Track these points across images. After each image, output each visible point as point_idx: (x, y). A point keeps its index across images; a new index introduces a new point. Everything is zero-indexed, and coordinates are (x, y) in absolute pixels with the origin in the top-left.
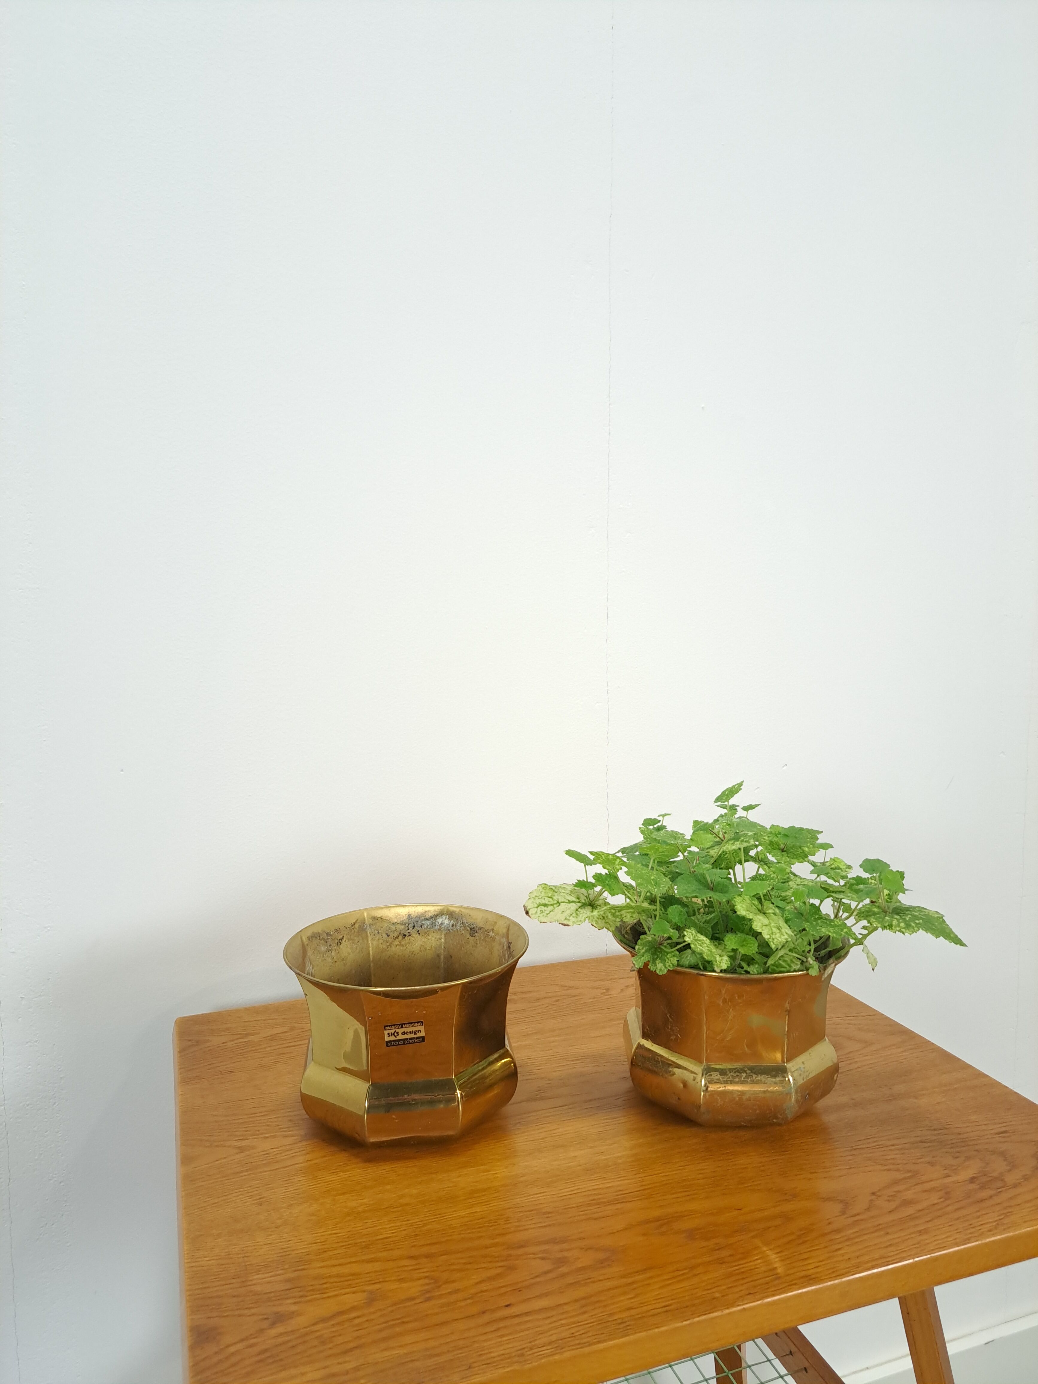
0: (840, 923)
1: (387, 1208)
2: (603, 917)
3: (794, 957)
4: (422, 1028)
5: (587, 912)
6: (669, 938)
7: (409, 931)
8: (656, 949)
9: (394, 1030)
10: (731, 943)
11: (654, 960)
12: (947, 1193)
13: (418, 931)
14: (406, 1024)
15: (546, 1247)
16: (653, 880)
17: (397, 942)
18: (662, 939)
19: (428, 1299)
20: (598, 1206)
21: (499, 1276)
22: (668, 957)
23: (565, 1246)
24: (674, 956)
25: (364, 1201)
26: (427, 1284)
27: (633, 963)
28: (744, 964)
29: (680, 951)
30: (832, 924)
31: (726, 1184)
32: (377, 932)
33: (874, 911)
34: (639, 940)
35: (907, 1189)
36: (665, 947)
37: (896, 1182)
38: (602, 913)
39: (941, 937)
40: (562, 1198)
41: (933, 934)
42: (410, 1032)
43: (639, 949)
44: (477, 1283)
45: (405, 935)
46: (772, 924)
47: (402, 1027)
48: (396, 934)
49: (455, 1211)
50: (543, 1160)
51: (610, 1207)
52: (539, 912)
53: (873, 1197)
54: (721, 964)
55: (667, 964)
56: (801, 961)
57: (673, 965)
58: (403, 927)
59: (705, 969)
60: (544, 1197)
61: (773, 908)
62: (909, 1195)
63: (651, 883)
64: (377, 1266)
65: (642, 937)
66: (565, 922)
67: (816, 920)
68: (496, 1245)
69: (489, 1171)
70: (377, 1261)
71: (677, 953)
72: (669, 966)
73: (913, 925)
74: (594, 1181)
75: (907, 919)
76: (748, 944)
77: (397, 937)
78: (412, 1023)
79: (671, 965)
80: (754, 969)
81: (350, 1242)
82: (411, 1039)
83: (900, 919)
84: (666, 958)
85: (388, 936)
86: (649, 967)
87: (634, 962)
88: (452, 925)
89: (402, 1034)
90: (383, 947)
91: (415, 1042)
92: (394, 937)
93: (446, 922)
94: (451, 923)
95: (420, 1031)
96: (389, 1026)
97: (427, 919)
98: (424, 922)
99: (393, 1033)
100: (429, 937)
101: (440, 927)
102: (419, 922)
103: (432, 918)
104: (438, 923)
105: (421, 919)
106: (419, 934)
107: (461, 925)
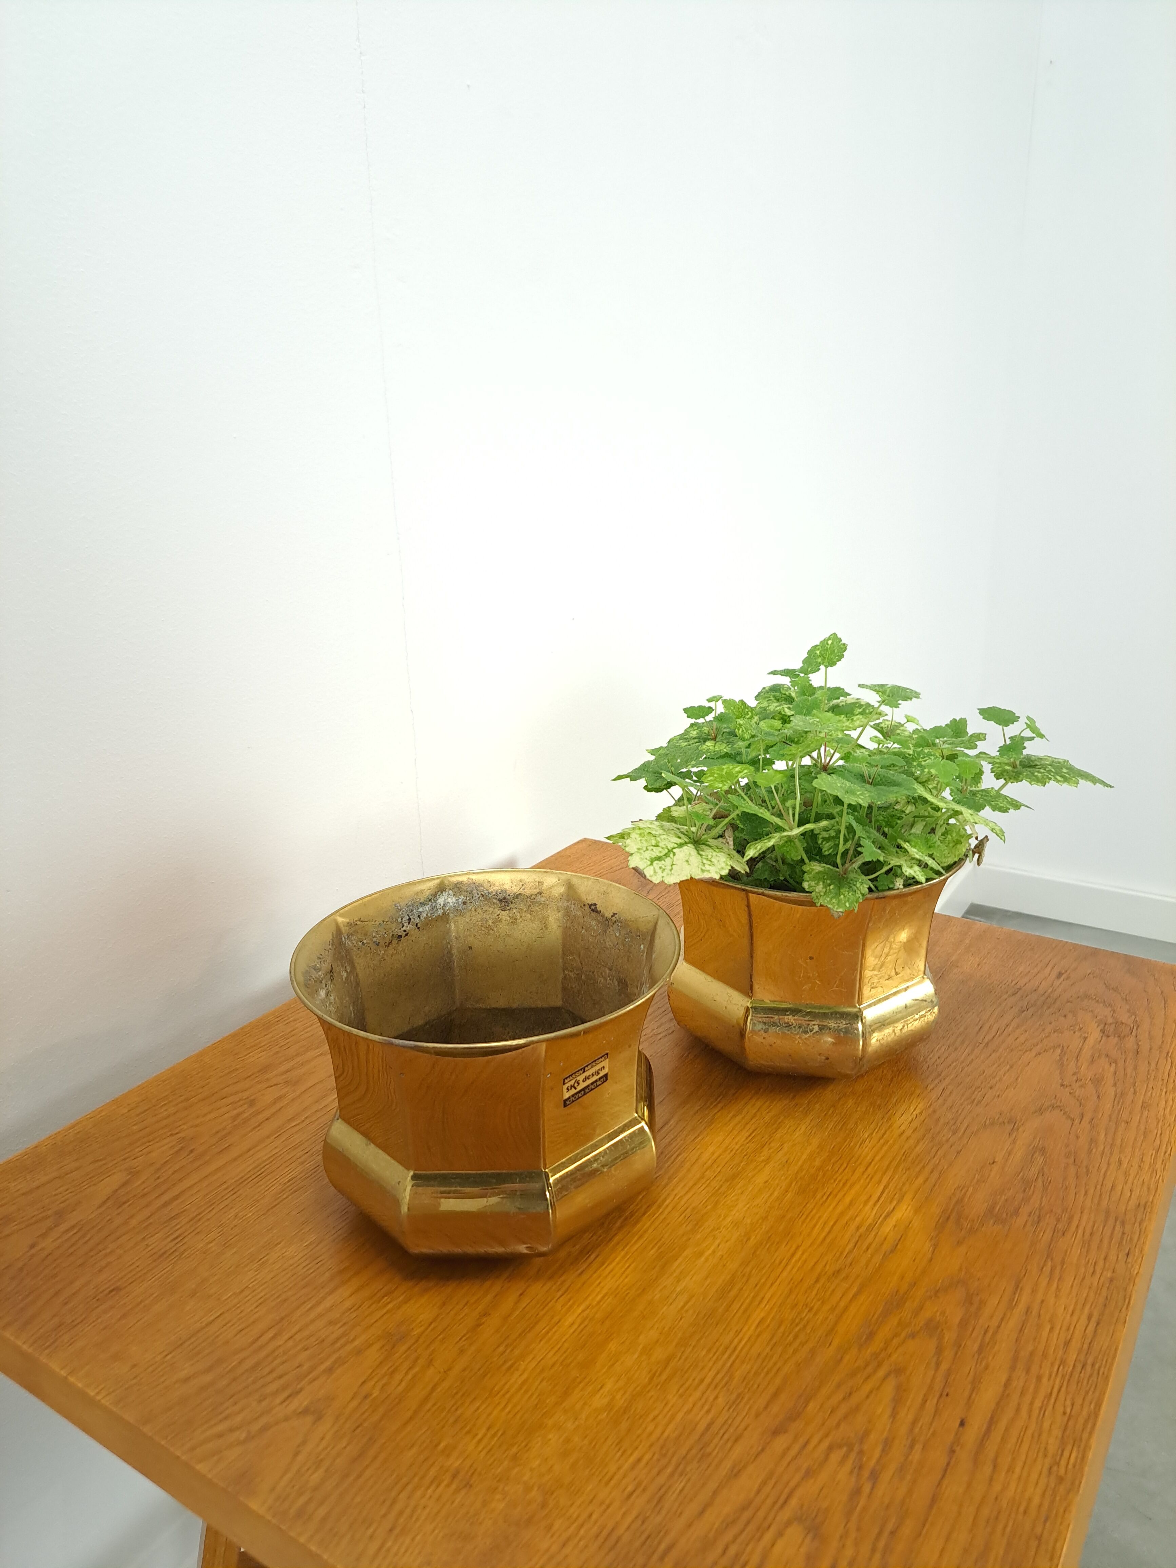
4: (606, 1063)
7: (404, 928)
9: (573, 1081)
13: (417, 925)
14: (589, 1064)
17: (391, 950)
32: (360, 944)
42: (592, 1074)
45: (400, 937)
47: (584, 1072)
48: (388, 938)
58: (394, 925)
77: (390, 943)
78: (595, 1061)
82: (592, 1084)
85: (378, 944)
88: (464, 903)
89: (583, 1081)
90: (375, 962)
91: (597, 1086)
92: (387, 944)
93: (452, 900)
94: (460, 900)
95: (604, 1067)
96: (569, 1077)
97: (423, 904)
98: (421, 910)
99: (573, 1085)
100: (433, 930)
101: (443, 909)
102: (414, 911)
103: (430, 900)
104: (440, 904)
105: (415, 905)
106: (419, 928)
107: (480, 898)
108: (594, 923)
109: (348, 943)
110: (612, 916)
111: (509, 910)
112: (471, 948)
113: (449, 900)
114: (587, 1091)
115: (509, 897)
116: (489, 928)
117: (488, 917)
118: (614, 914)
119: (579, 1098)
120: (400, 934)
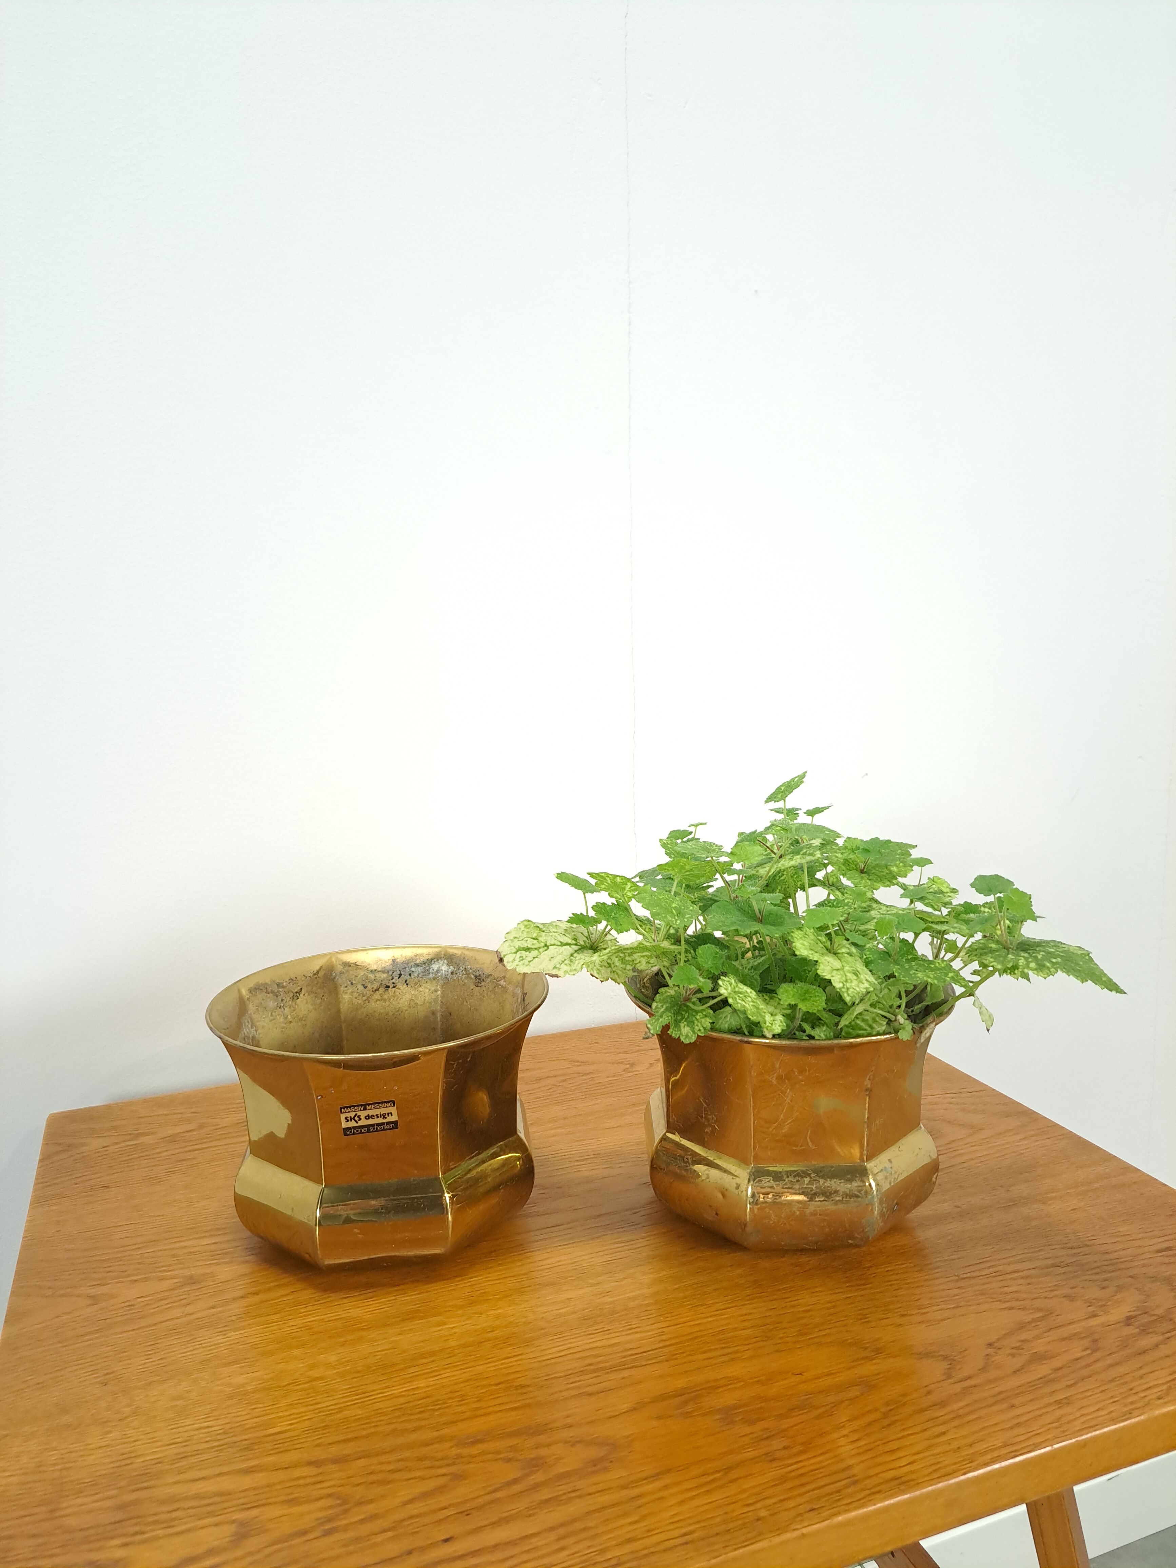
0: (943, 965)
1: (289, 1384)
2: (608, 963)
3: (877, 1014)
4: (393, 1110)
5: (587, 957)
6: (699, 991)
7: (393, 981)
8: (680, 1006)
9: (354, 1113)
10: (787, 996)
11: (677, 1023)
12: (1095, 1341)
13: (406, 981)
14: (371, 1104)
15: (515, 1441)
16: (675, 908)
17: (376, 996)
18: (688, 993)
19: (328, 1533)
20: (595, 1375)
21: (440, 1490)
22: (698, 1017)
23: (542, 1438)
24: (706, 1016)
25: (257, 1374)
26: (331, 1507)
27: (648, 1028)
28: (806, 1026)
29: (715, 1008)
30: (932, 966)
31: (781, 1335)
32: (349, 983)
33: (991, 947)
34: (658, 995)
35: (1038, 1337)
36: (694, 1003)
37: (1022, 1327)
38: (605, 957)
39: (1089, 981)
40: (544, 1363)
41: (1077, 977)
42: (377, 1115)
43: (657, 1007)
44: (405, 1503)
45: (388, 987)
46: (847, 968)
47: (365, 1109)
48: (375, 986)
49: (387, 1387)
50: (523, 1306)
51: (613, 1376)
52: (518, 959)
53: (990, 1351)
54: (774, 1027)
55: (697, 1028)
56: (887, 1020)
57: (705, 1029)
58: (385, 975)
59: (751, 1034)
60: (519, 1362)
61: (848, 946)
62: (1039, 1346)
63: (672, 912)
64: (260, 1479)
65: (661, 990)
66: (554, 972)
67: (908, 961)
68: (441, 1440)
69: (445, 1324)
70: (261, 1471)
71: (711, 1012)
72: (700, 1030)
73: (1048, 965)
74: (592, 1336)
75: (1040, 957)
76: (811, 997)
77: (377, 990)
78: (379, 1103)
79: (701, 1028)
80: (820, 1033)
81: (227, 1440)
82: (378, 1125)
83: (1028, 958)
84: (694, 1018)
85: (365, 987)
86: (669, 1032)
87: (649, 1026)
88: (452, 973)
89: (366, 1118)
90: (359, 1002)
91: (385, 1130)
92: (374, 989)
93: (444, 968)
94: (450, 970)
95: (391, 1113)
96: (347, 1107)
97: (417, 965)
98: (413, 969)
99: (352, 1117)
100: (421, 989)
101: (436, 975)
102: (407, 969)
103: (425, 963)
104: (433, 970)
105: (410, 965)
106: (407, 984)
107: (463, 972)
109: (338, 978)
111: (481, 987)
114: (371, 1129)
115: (482, 976)
116: (465, 1000)
117: (465, 989)
119: (363, 1133)
120: (388, 984)
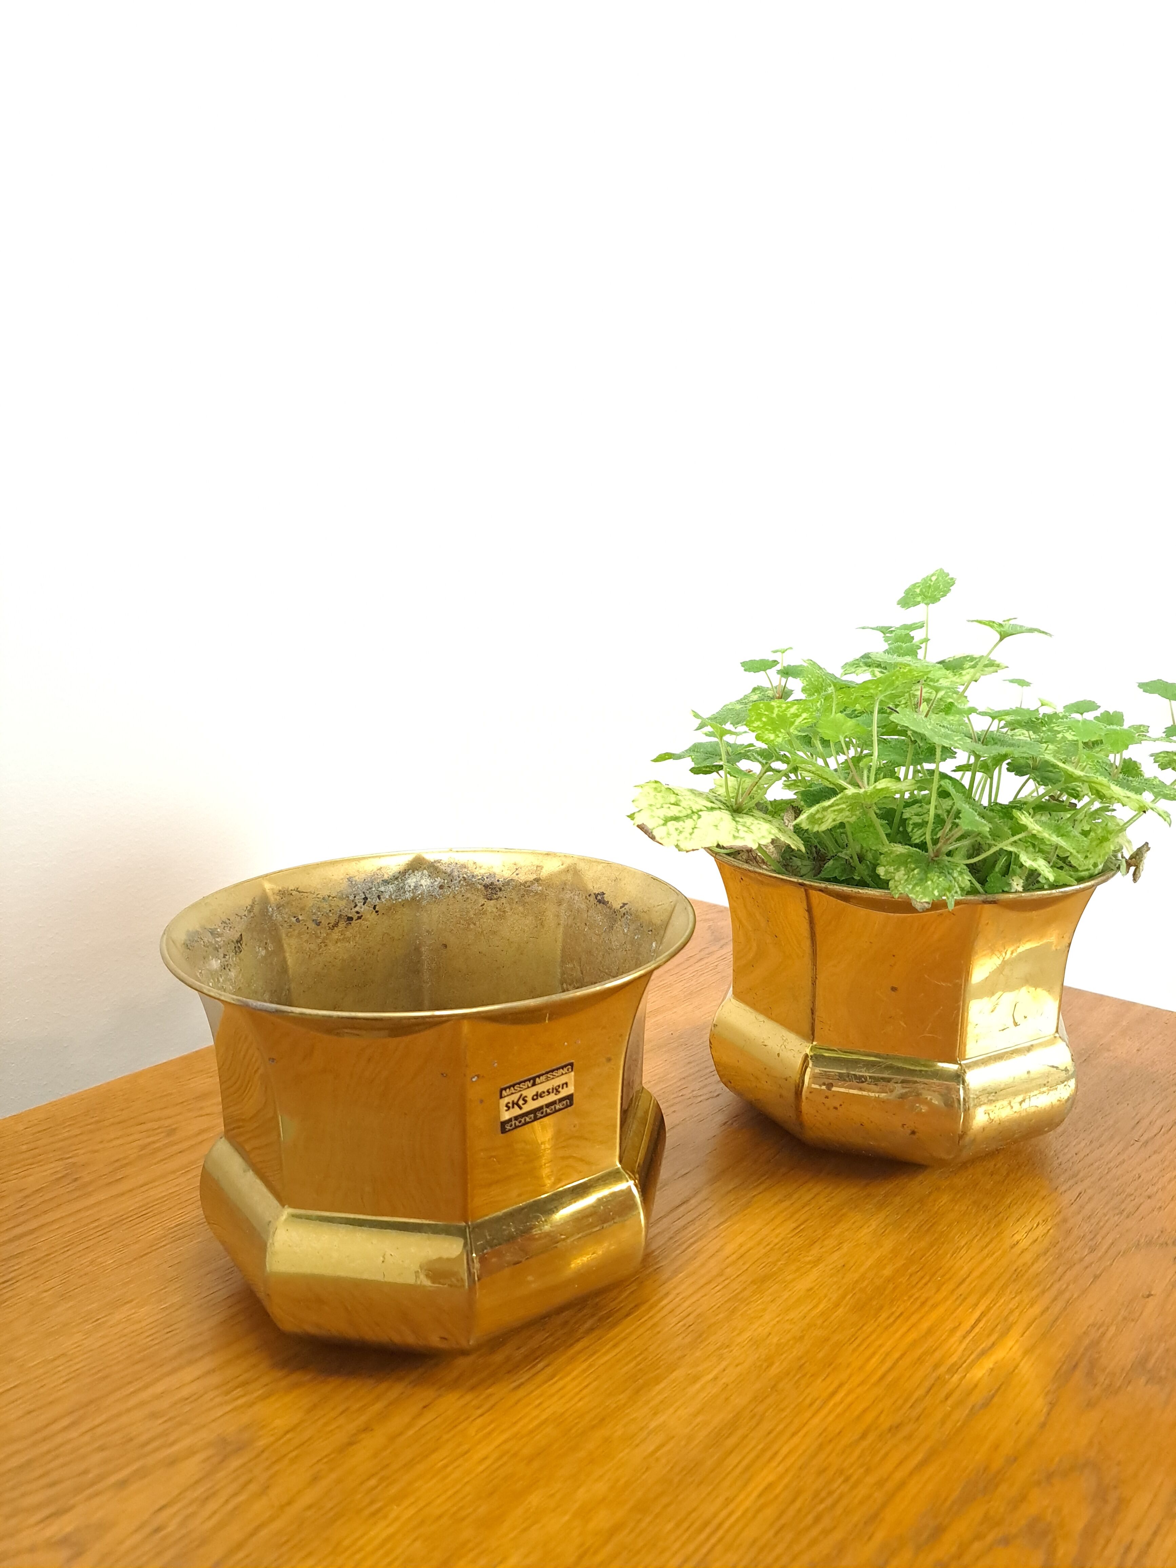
4: (570, 1078)
7: (357, 909)
9: (518, 1095)
13: (374, 908)
14: (542, 1075)
17: (336, 935)
32: (294, 920)
42: (548, 1091)
45: (350, 919)
47: (534, 1085)
48: (333, 919)
58: (344, 902)
77: (336, 925)
78: (552, 1071)
82: (548, 1106)
85: (318, 924)
88: (441, 887)
89: (533, 1099)
90: (313, 946)
91: (556, 1111)
92: (331, 925)
93: (426, 882)
94: (436, 883)
95: (566, 1084)
96: (509, 1087)
97: (386, 882)
98: (382, 889)
99: (515, 1101)
100: (396, 916)
101: (413, 892)
102: (374, 889)
103: (397, 879)
104: (410, 886)
105: (375, 883)
106: (377, 912)
107: (462, 882)
108: (599, 918)
109: (277, 917)
110: (621, 907)
111: (497, 899)
112: (445, 946)
113: (423, 882)
114: (539, 1115)
115: (498, 883)
116: (470, 921)
117: (469, 906)
118: (624, 904)
119: (526, 1123)
120: (350, 916)
